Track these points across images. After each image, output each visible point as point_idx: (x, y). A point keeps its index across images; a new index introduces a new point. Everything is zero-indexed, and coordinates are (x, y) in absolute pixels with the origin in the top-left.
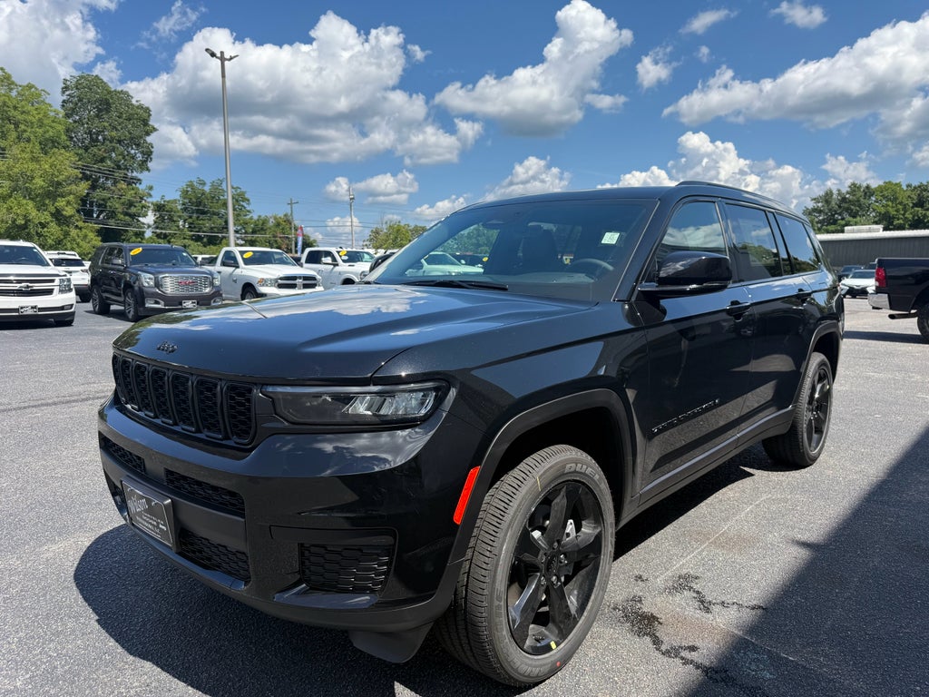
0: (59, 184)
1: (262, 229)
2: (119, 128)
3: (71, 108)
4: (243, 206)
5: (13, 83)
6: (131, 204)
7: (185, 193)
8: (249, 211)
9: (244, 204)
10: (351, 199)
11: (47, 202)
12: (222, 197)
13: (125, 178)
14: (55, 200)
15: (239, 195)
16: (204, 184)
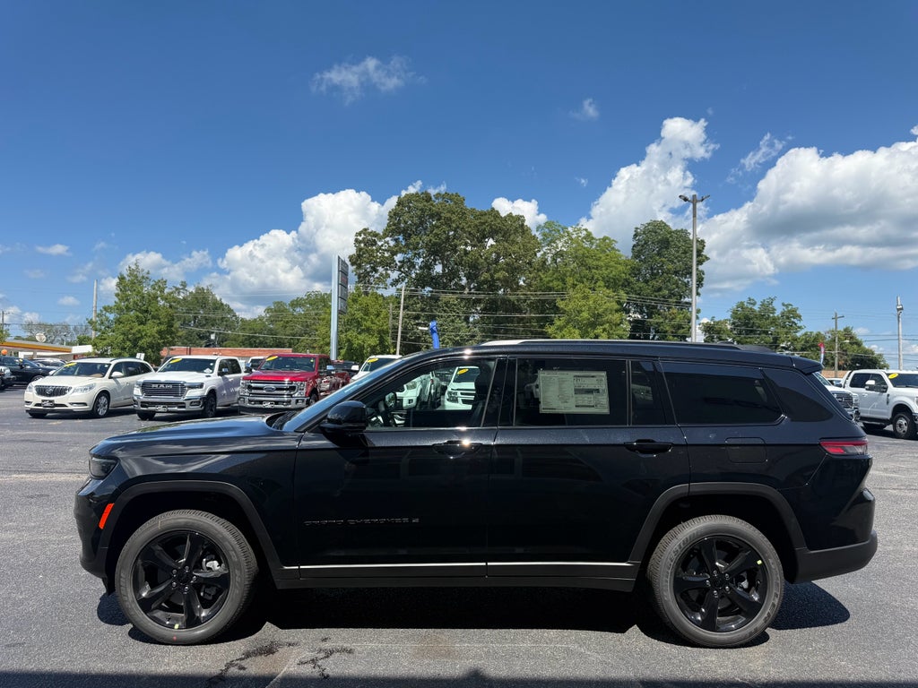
0: (599, 315)
1: (813, 346)
2: (675, 261)
3: (638, 250)
4: (793, 322)
5: (593, 238)
6: (680, 327)
7: (735, 313)
8: (799, 327)
9: (795, 320)
10: (898, 310)
11: (589, 330)
12: (771, 315)
13: (678, 303)
14: (594, 328)
15: (789, 311)
16: (754, 304)
